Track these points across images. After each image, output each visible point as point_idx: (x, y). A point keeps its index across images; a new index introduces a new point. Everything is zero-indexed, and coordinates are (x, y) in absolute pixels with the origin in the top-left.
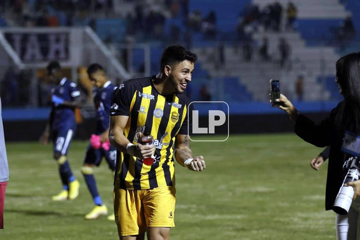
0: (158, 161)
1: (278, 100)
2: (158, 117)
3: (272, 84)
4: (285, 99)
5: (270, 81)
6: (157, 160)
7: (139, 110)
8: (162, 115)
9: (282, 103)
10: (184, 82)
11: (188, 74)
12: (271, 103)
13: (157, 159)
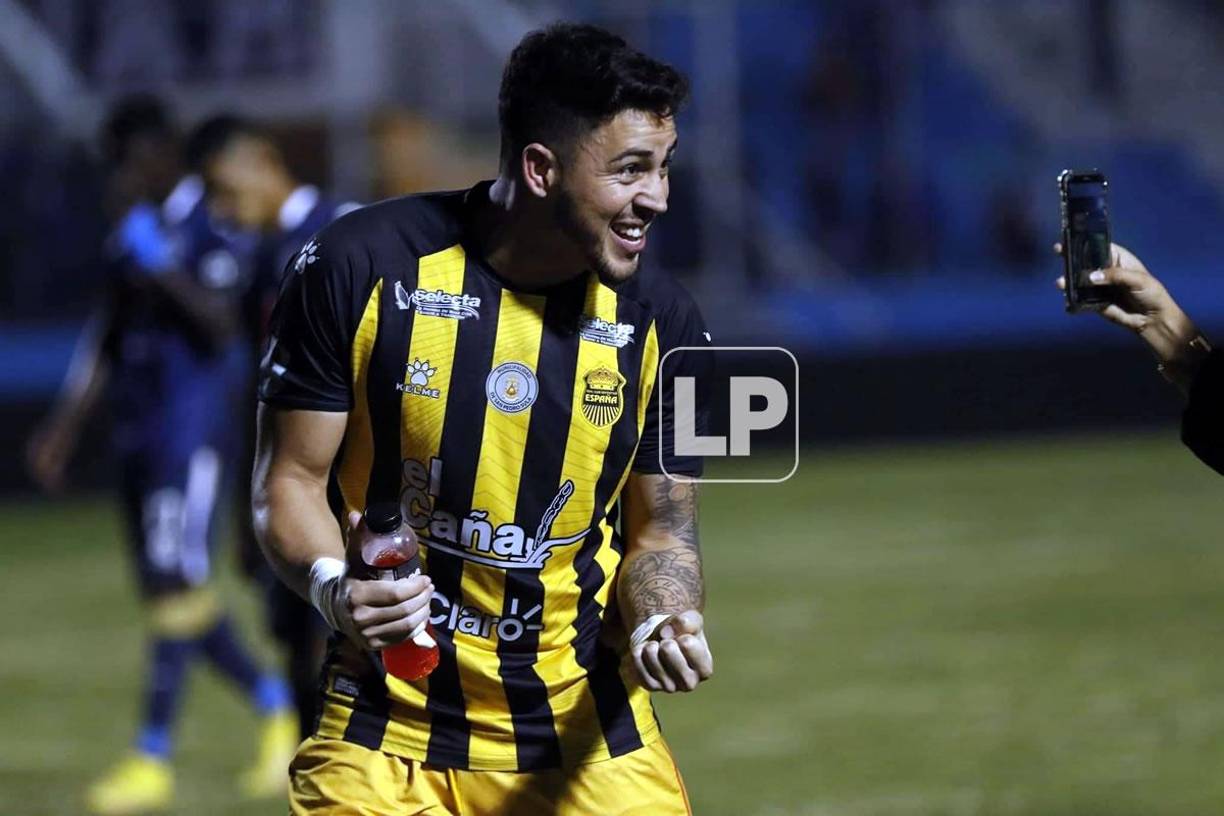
0: (529, 627)
1: (1097, 277)
2: (512, 408)
3: (1069, 191)
4: (1136, 272)
5: (1060, 178)
6: (525, 623)
7: (402, 381)
8: (533, 394)
9: (1121, 293)
10: (629, 220)
11: (645, 178)
12: (1062, 290)
13: (526, 617)
